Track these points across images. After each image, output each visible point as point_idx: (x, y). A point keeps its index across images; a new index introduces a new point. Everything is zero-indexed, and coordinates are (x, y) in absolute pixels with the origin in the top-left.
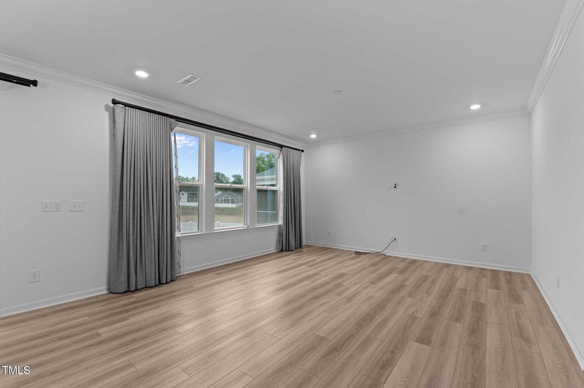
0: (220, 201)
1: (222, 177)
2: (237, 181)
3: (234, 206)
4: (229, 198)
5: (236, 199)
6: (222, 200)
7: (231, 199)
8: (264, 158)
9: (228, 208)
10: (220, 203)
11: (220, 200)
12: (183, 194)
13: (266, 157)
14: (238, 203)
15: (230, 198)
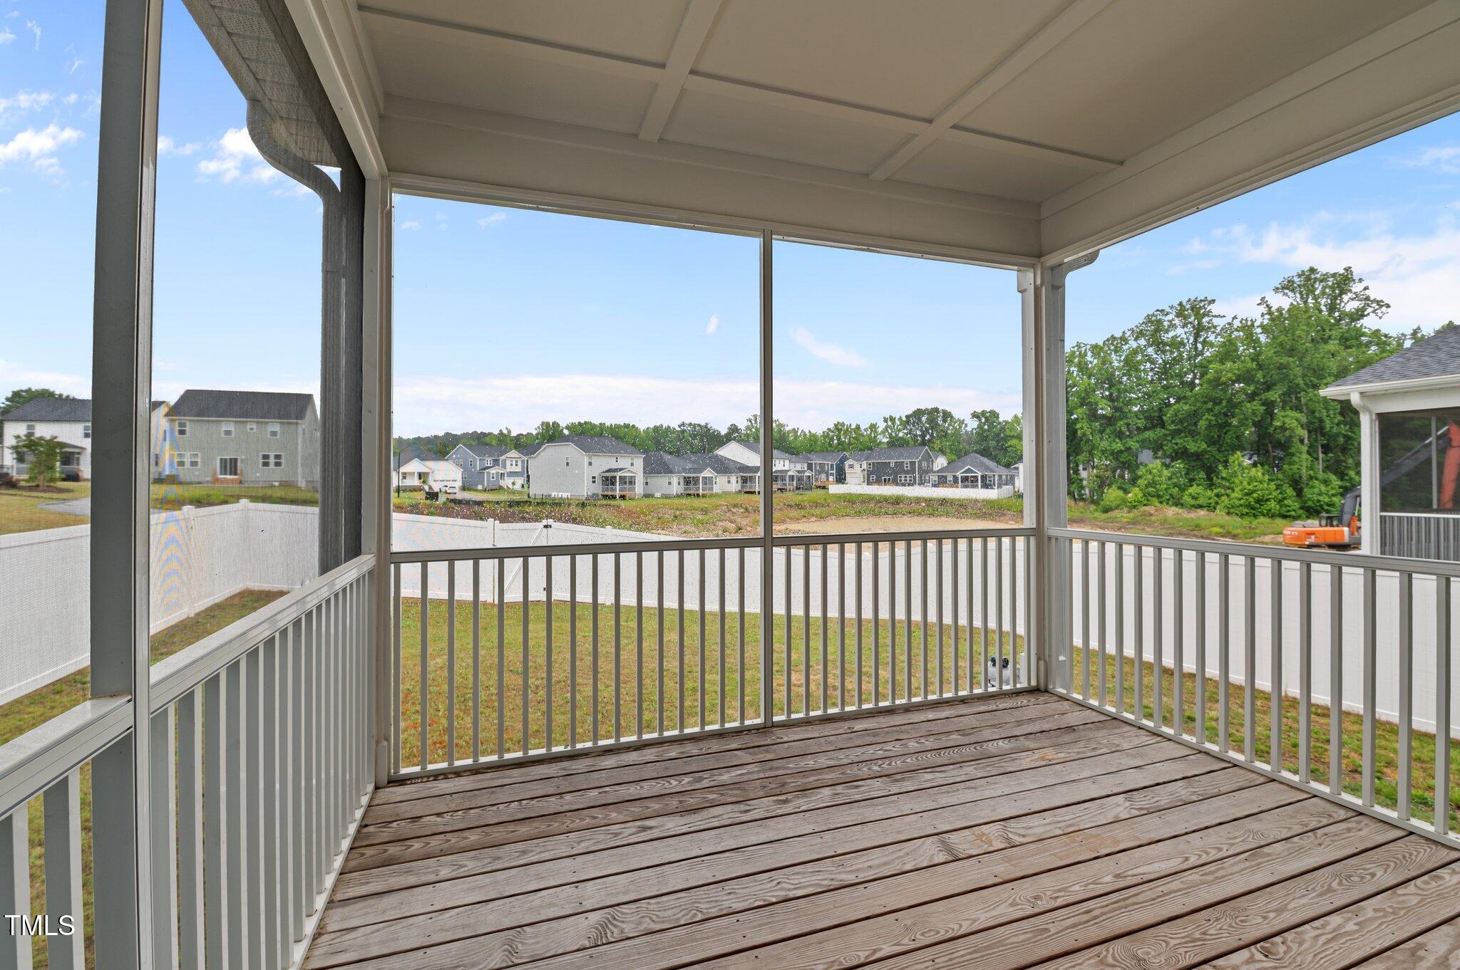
0: (950, 481)
1: (945, 421)
2: (986, 427)
3: (992, 494)
4: (975, 473)
5: (994, 476)
6: (955, 478)
7: (982, 477)
8: (1085, 355)
9: (976, 501)
10: (951, 486)
11: (950, 478)
12: (851, 466)
13: (1089, 354)
14: (1000, 486)
15: (979, 474)
